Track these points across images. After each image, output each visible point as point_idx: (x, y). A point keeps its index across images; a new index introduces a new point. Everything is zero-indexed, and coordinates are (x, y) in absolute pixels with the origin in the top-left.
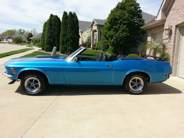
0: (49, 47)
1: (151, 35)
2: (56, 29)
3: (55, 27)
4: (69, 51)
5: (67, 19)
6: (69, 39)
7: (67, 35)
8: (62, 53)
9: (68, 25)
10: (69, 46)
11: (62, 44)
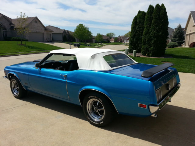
0: (132, 47)
2: (140, 27)
4: (151, 52)
5: (152, 14)
6: (152, 38)
7: (150, 32)
8: (143, 55)
9: (152, 21)
10: (151, 47)
11: (144, 45)
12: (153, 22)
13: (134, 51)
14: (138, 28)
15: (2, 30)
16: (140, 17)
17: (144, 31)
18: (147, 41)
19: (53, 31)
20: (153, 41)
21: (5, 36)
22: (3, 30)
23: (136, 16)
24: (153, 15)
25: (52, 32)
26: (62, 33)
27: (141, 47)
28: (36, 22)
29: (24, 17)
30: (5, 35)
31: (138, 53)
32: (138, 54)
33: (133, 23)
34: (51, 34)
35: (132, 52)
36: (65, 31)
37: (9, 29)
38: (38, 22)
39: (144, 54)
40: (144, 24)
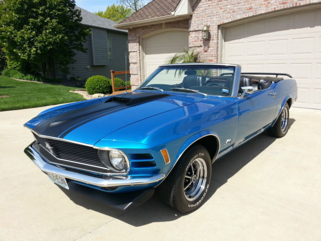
1: (138, 40)
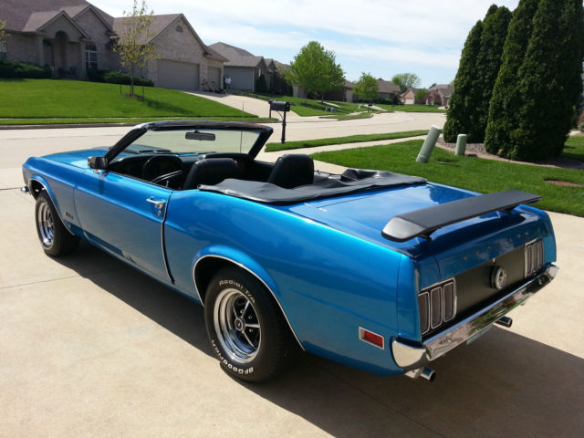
0: (456, 124)
2: (489, 61)
3: (490, 51)
4: (514, 144)
5: (531, 18)
6: (523, 97)
7: (519, 79)
8: (488, 151)
9: (530, 41)
10: (516, 127)
11: (494, 118)
12: (530, 46)
13: (460, 135)
14: (480, 64)
15: (84, 51)
16: (491, 28)
17: (501, 74)
18: (505, 107)
19: (227, 61)
20: (524, 109)
21: (90, 67)
22: (87, 49)
23: (479, 23)
24: (534, 20)
25: (225, 64)
26: (255, 68)
27: (485, 126)
28: (179, 29)
29: (144, 14)
30: (92, 64)
31: (472, 146)
32: (471, 149)
33: (466, 44)
34: (220, 70)
35: (454, 141)
36: (262, 61)
37: (103, 46)
38: (186, 30)
39: (493, 150)
40: (500, 52)
